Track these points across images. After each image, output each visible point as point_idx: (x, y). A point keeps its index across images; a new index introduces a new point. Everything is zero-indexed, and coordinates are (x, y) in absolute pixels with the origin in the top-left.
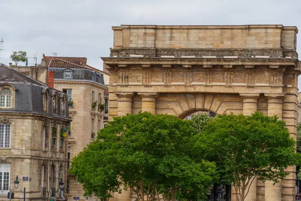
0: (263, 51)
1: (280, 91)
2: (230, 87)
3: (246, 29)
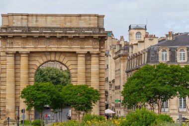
0: (88, 29)
1: (98, 50)
2: (71, 48)
3: (78, 16)
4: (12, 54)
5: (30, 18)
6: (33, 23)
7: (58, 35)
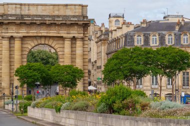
0: (74, 16)
1: (82, 35)
2: (59, 33)
3: (65, 6)
4: (7, 38)
5: (23, 7)
6: (25, 12)
7: (47, 22)
